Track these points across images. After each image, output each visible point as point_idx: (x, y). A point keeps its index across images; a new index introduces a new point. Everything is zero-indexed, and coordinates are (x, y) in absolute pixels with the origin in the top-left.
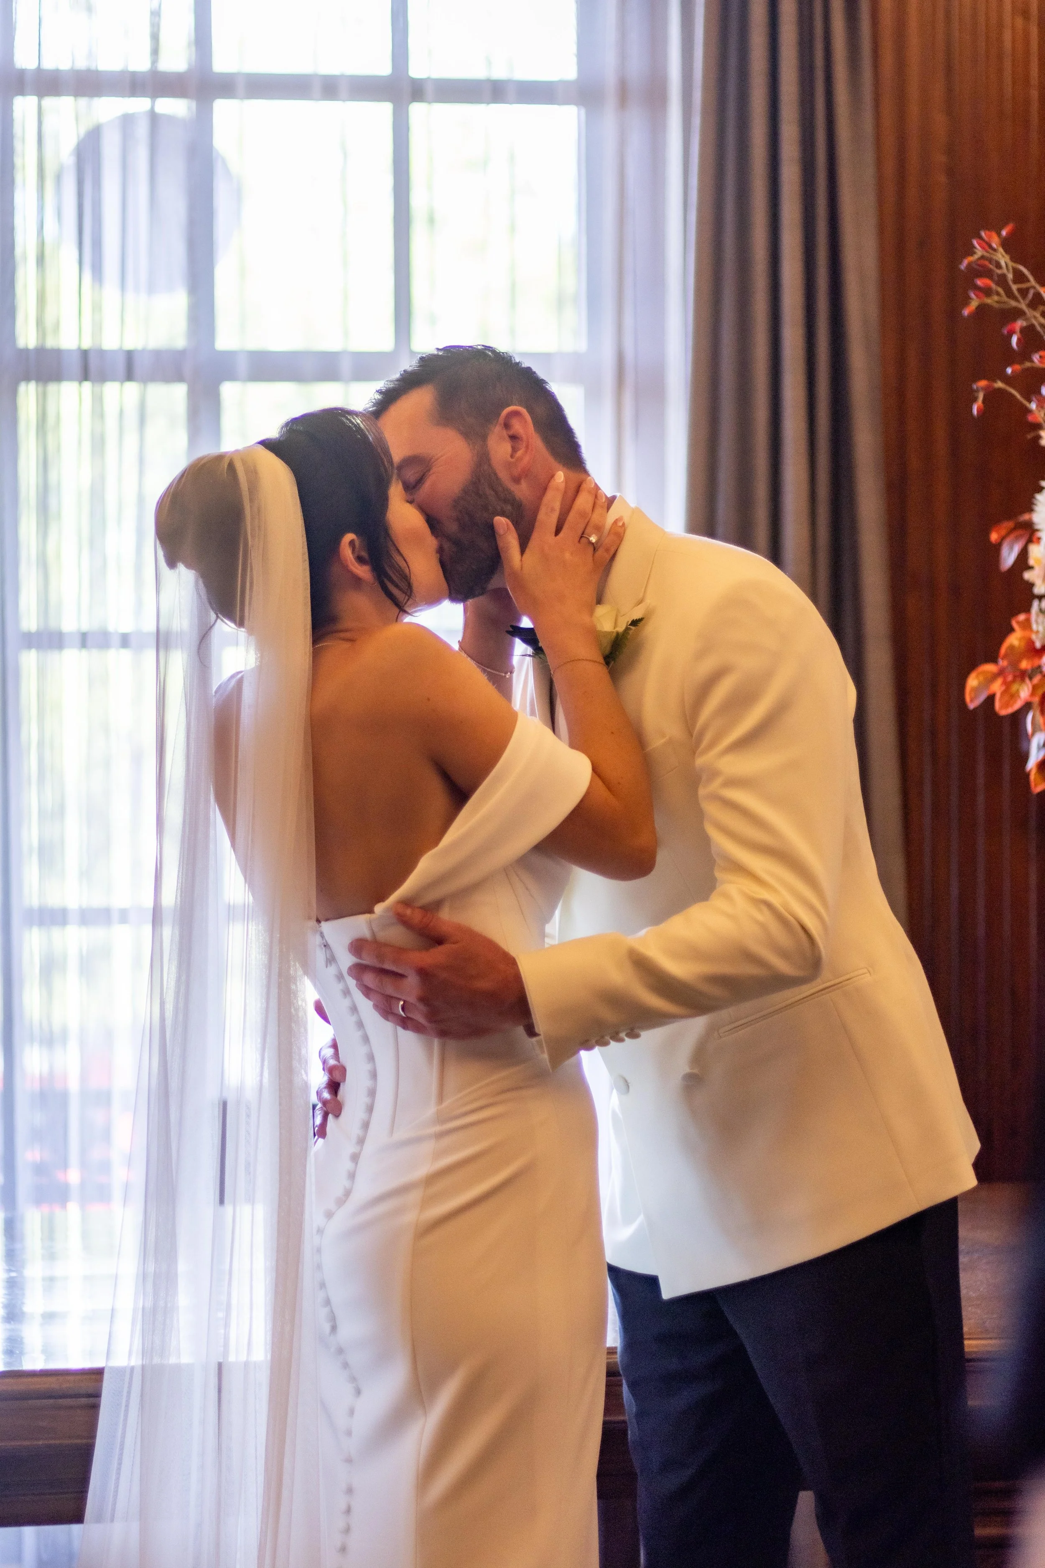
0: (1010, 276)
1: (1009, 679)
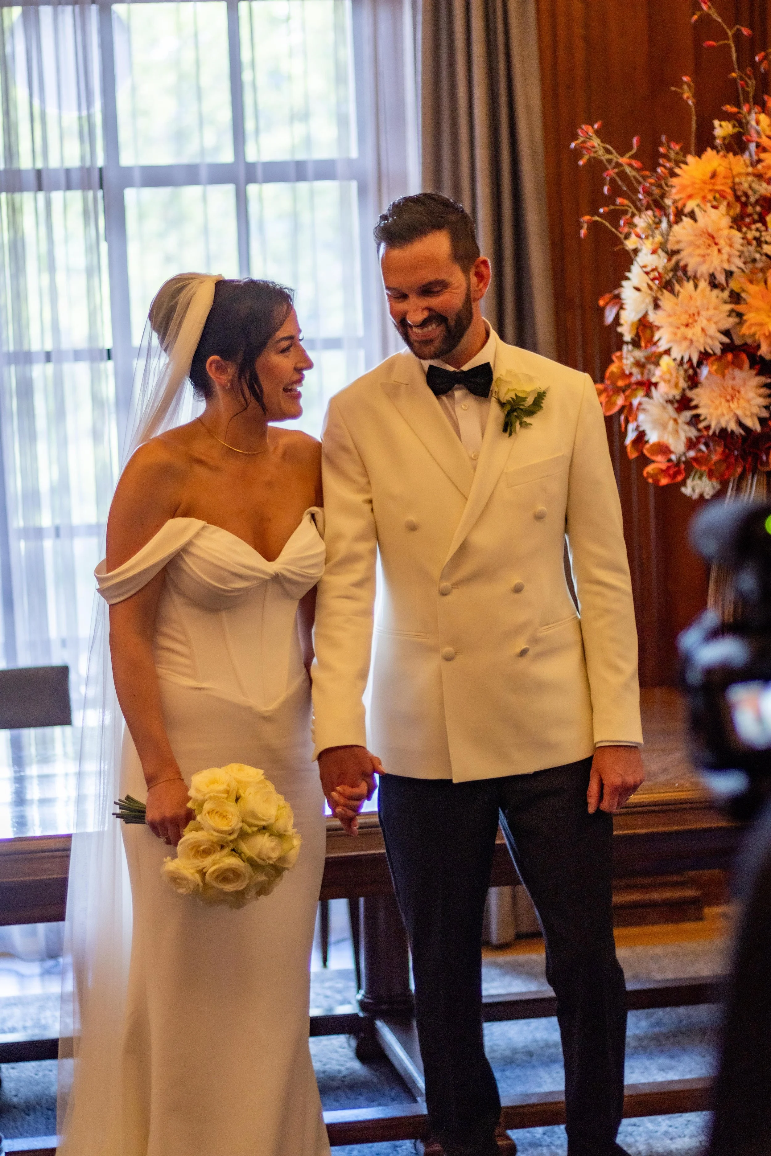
1: (611, 393)
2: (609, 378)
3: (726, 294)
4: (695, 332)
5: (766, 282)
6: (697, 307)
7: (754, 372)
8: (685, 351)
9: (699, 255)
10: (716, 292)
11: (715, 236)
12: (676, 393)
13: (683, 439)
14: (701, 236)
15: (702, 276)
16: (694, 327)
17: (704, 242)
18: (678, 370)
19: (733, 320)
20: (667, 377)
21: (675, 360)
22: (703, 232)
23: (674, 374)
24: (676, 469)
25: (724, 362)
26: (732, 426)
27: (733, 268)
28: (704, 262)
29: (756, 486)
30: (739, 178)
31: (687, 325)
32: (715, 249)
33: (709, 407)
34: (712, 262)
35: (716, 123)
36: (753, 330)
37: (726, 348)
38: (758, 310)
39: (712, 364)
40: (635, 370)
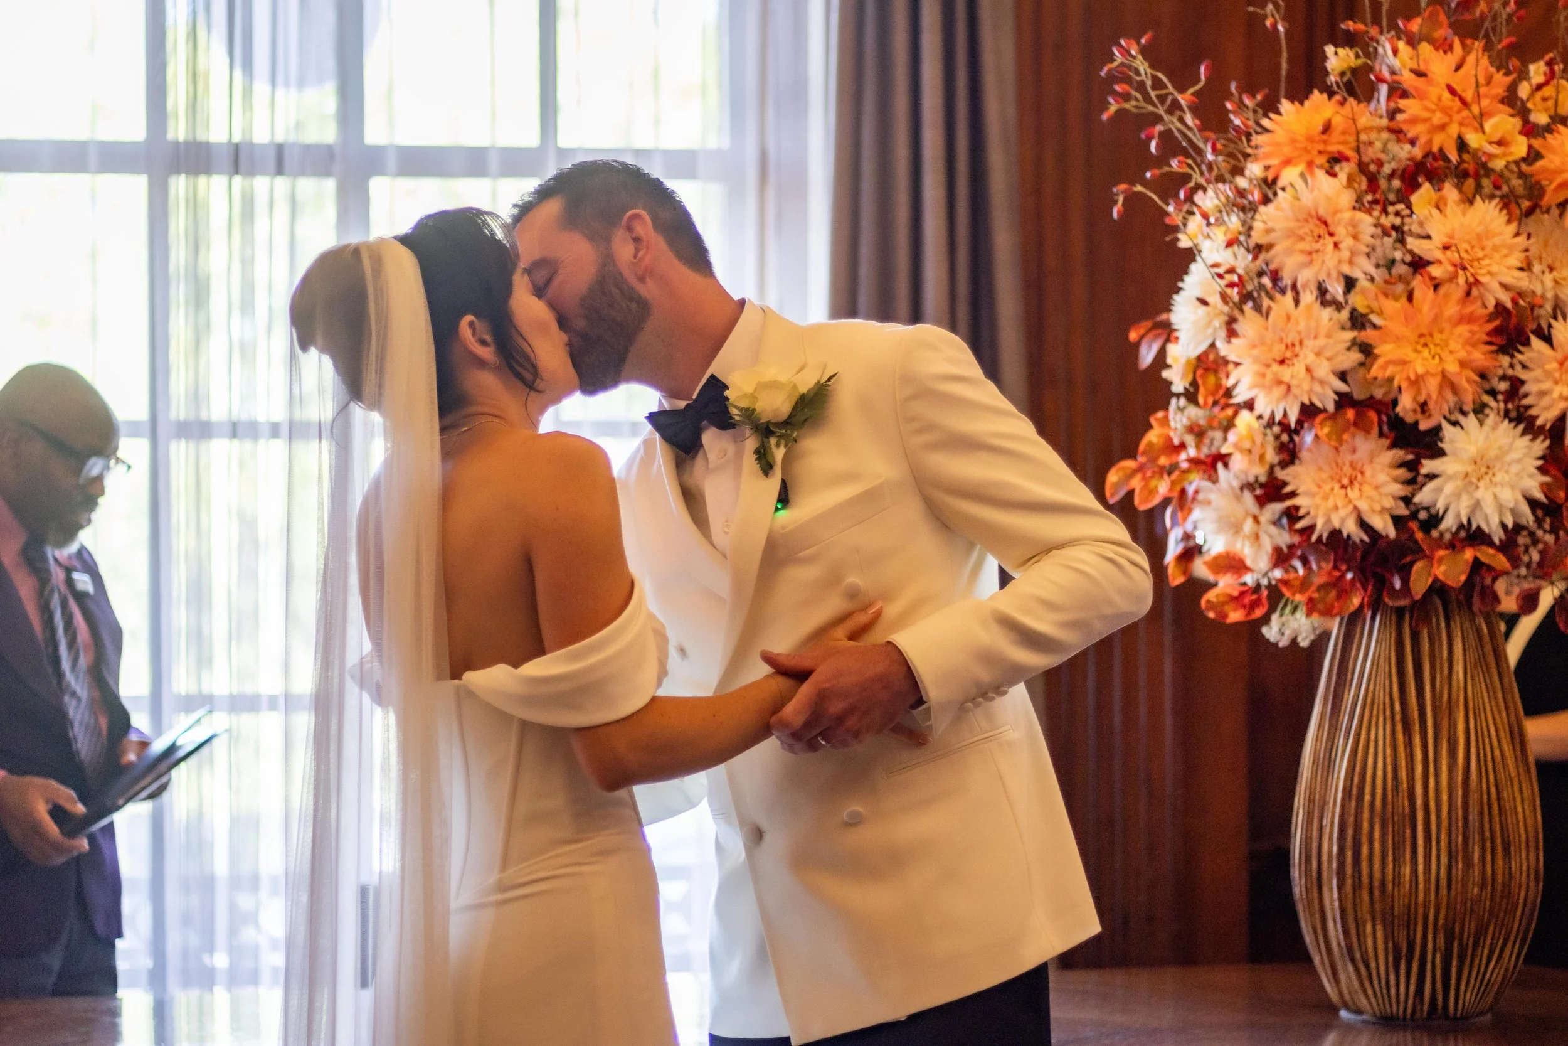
0: (1149, 83)
1: (1149, 474)
2: (1144, 453)
3: (1345, 314)
4: (1294, 373)
5: (1410, 298)
6: (1299, 333)
7: (1386, 442)
8: (1279, 401)
9: (1302, 252)
10: (1327, 313)
11: (1329, 221)
12: (1259, 472)
13: (1267, 545)
14: (1307, 221)
15: (1305, 286)
16: (1293, 364)
17: (1312, 231)
18: (1265, 435)
19: (1356, 356)
20: (1247, 445)
21: (1260, 417)
22: (1311, 216)
23: (1259, 439)
24: (1254, 597)
25: (1340, 421)
26: (1350, 528)
27: (1357, 274)
28: (1311, 262)
29: (1379, 630)
30: (1367, 134)
31: (1282, 362)
32: (1329, 242)
33: (1313, 495)
34: (1323, 262)
35: (1329, 50)
36: (1389, 372)
37: (1344, 401)
38: (1398, 340)
39: (1322, 424)
40: (1190, 440)
